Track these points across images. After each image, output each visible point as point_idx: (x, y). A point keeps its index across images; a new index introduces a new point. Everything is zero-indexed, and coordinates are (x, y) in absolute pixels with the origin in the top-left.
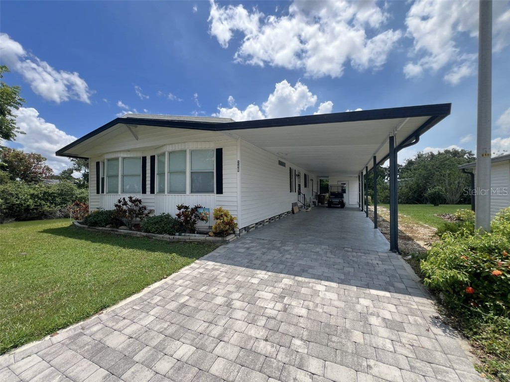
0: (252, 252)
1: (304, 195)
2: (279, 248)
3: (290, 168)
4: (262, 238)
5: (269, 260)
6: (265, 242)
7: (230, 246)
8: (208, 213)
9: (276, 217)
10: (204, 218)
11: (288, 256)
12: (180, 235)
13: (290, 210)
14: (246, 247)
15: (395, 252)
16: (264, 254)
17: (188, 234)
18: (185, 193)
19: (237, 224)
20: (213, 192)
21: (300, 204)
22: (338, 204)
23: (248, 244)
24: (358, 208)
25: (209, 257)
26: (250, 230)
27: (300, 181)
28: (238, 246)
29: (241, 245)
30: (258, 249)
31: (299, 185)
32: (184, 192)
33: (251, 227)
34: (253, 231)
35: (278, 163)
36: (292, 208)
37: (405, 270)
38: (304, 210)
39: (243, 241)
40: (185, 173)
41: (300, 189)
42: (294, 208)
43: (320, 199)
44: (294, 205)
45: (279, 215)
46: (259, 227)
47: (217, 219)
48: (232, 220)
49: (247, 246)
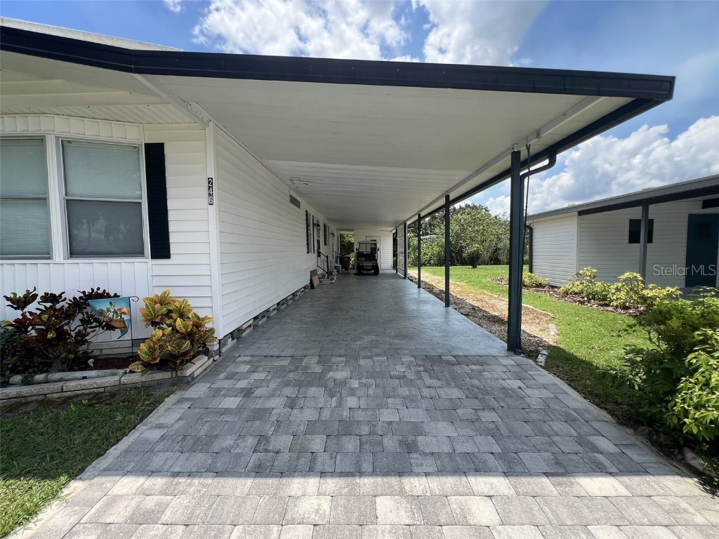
0: (260, 404)
1: (327, 257)
2: (321, 376)
3: (307, 211)
4: (276, 354)
5: (312, 428)
6: (285, 362)
7: (198, 391)
8: (125, 310)
9: (289, 298)
10: (116, 324)
11: (351, 402)
12: (26, 382)
13: (308, 282)
14: (242, 390)
15: (519, 354)
16: (291, 403)
17: (58, 376)
18: (49, 258)
19: (212, 331)
20: (140, 253)
21: (320, 272)
22: (371, 270)
23: (244, 376)
24: (394, 274)
25: (127, 452)
26: (244, 335)
27: (319, 236)
28: (218, 390)
29: (227, 384)
30: (275, 390)
31: (318, 241)
32: (46, 254)
33: (244, 327)
34: (250, 335)
35: (288, 199)
36: (311, 280)
37: (566, 393)
38: (326, 281)
39: (231, 369)
40: (43, 200)
41: (319, 248)
42: (314, 279)
43: (344, 261)
44: (313, 273)
45: (293, 294)
46: (260, 323)
47: (155, 324)
48: (198, 324)
49: (243, 384)
